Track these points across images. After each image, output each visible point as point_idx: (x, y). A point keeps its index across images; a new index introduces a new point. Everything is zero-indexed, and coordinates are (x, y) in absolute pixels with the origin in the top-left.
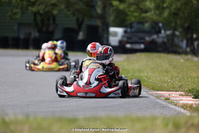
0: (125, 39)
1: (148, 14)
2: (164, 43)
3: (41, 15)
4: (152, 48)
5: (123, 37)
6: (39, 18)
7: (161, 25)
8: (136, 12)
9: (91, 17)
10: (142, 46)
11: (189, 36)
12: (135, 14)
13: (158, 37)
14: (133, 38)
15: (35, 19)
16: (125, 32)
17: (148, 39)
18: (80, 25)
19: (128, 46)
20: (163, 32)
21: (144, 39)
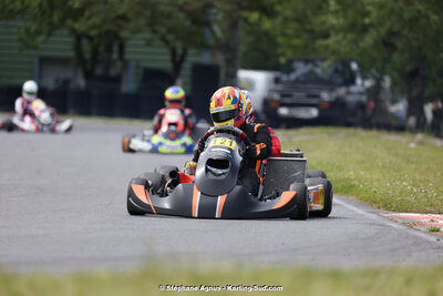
0: (276, 96)
1: (330, 41)
2: (361, 106)
3: (90, 39)
4: (335, 116)
5: (270, 91)
6: (86, 46)
7: (354, 66)
8: (298, 36)
9: (204, 46)
10: (314, 113)
11: (415, 92)
12: (295, 42)
13: (349, 93)
14: (295, 94)
15: (78, 48)
16: (277, 81)
17: (325, 96)
18: (178, 63)
19: (283, 111)
20: (359, 81)
21: (318, 97)
